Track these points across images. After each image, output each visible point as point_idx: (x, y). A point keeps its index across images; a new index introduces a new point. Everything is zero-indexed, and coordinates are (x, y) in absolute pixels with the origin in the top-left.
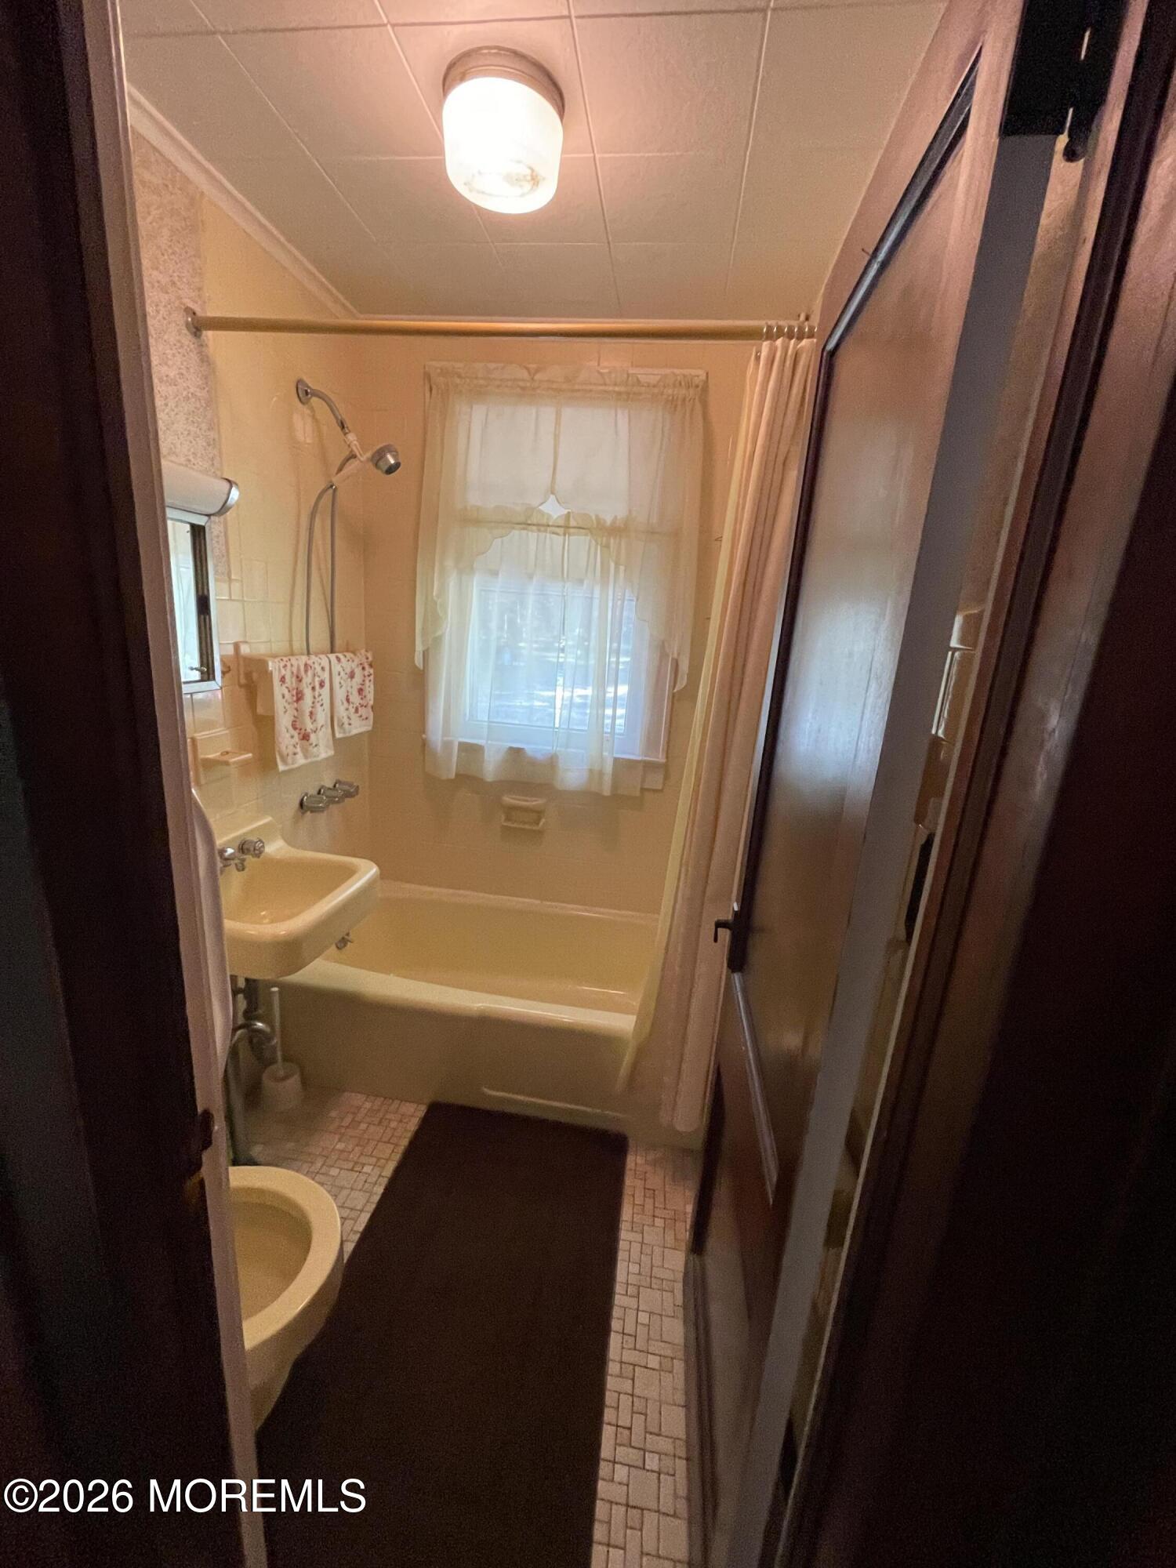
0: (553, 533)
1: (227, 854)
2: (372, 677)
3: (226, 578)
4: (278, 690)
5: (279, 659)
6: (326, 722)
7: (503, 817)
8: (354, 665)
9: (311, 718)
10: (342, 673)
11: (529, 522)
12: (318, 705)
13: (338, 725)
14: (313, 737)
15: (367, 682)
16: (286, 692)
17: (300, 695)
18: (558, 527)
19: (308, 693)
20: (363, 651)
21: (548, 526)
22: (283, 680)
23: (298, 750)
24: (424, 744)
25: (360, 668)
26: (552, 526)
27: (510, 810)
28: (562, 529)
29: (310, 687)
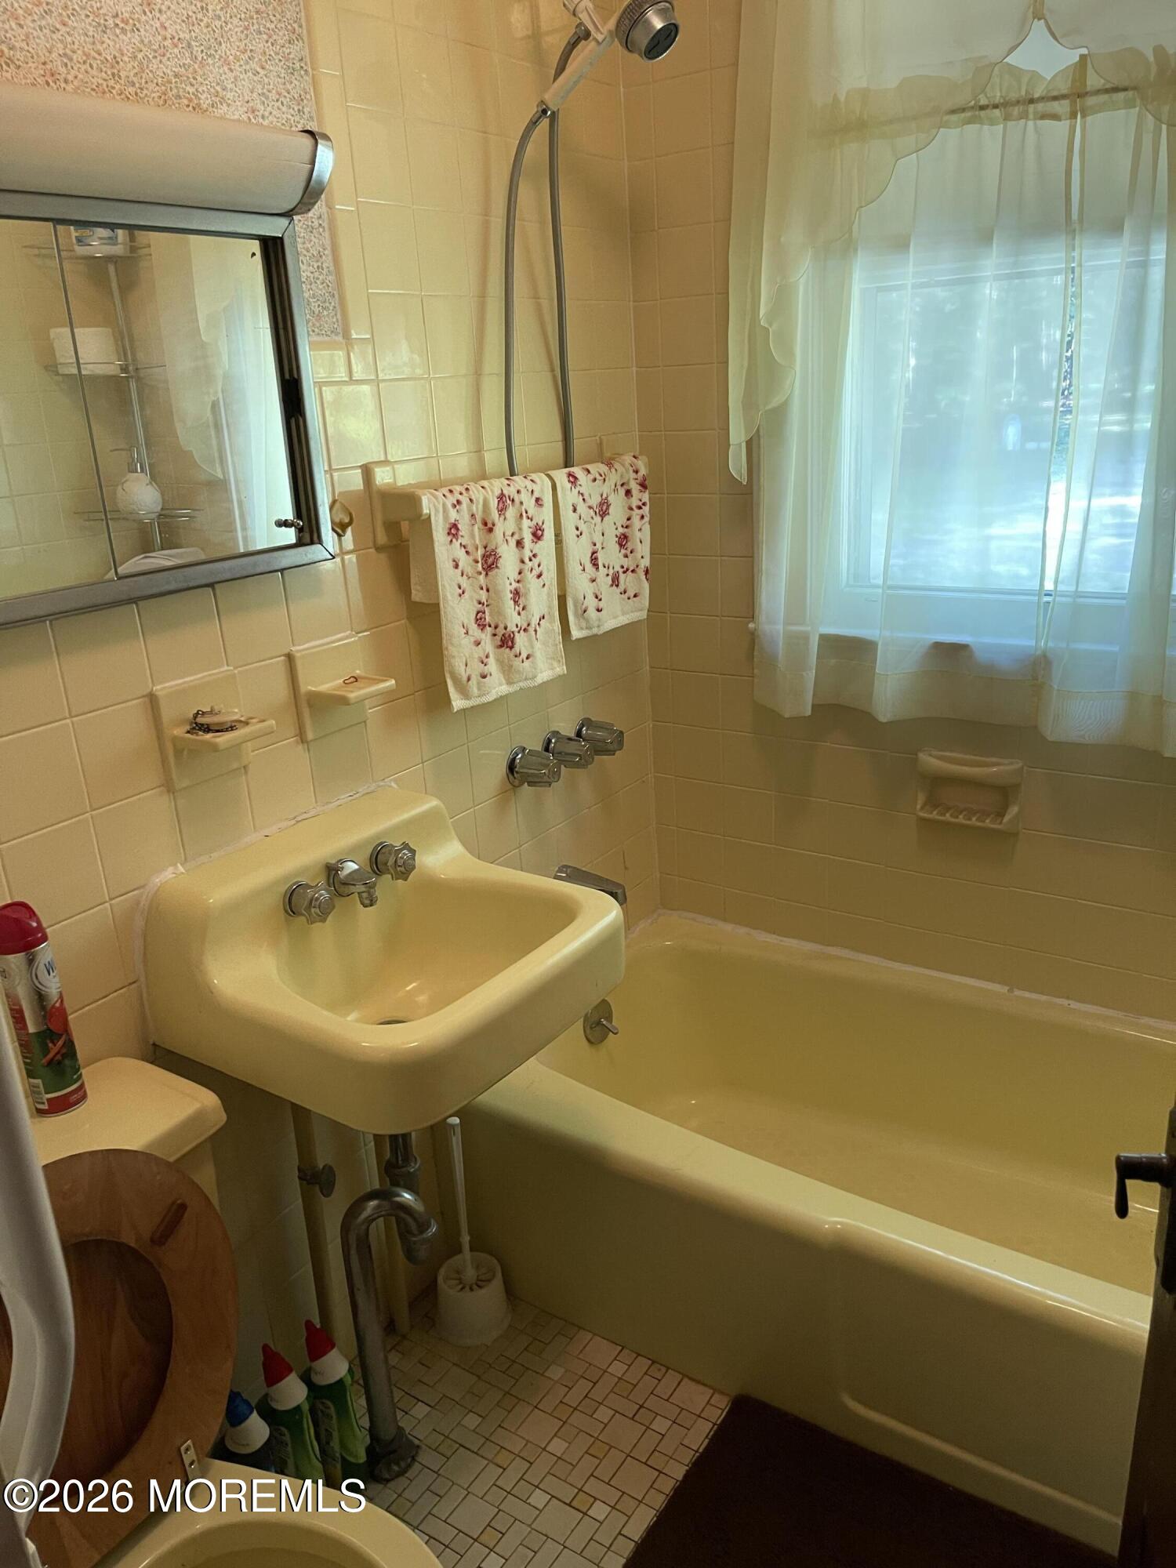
0: (1043, 117)
1: (343, 874)
2: (646, 509)
3: (340, 338)
4: (444, 550)
5: (445, 490)
6: (550, 607)
7: (921, 799)
8: (606, 489)
9: (516, 602)
10: (582, 508)
11: (983, 101)
12: (530, 577)
13: (576, 614)
14: (521, 640)
15: (636, 520)
16: (461, 554)
17: (490, 561)
18: (1055, 98)
19: (508, 557)
20: (628, 459)
21: (1032, 101)
22: (453, 530)
23: (492, 666)
24: (753, 638)
25: (622, 491)
26: (1042, 99)
27: (937, 785)
28: (1066, 102)
29: (512, 543)
